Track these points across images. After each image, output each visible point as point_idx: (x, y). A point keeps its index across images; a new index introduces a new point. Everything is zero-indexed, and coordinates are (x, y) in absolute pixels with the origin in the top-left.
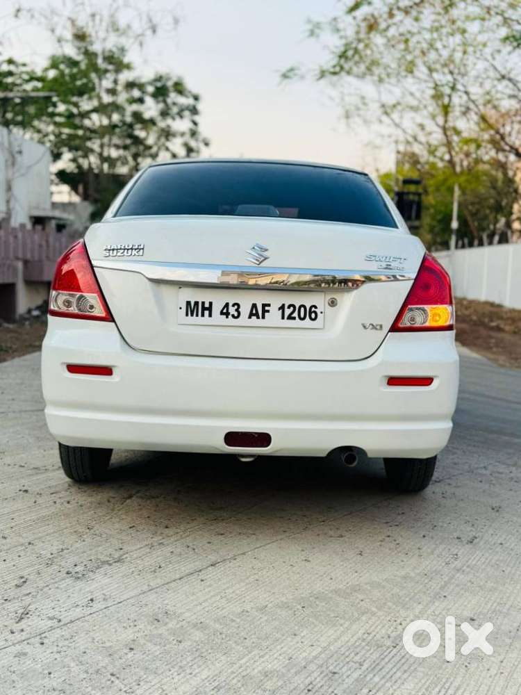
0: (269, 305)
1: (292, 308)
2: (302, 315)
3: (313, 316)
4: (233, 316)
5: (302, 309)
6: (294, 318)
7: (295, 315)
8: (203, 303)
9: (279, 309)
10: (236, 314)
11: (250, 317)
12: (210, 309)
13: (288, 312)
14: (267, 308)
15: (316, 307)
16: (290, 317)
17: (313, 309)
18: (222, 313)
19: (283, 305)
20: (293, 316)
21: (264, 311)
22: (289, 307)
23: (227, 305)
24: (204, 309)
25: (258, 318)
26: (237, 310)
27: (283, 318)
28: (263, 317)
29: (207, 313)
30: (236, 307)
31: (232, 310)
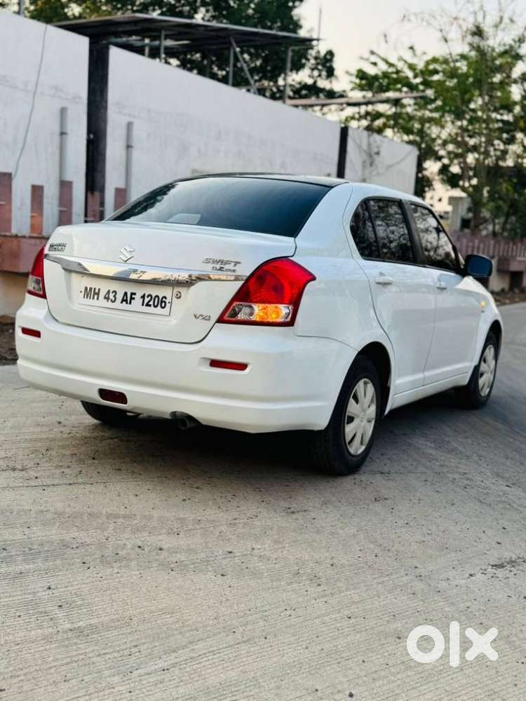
0: (135, 294)
1: (150, 298)
2: (156, 304)
3: (163, 305)
4: (111, 300)
5: (157, 299)
6: (150, 306)
7: (151, 303)
8: (95, 289)
9: (142, 297)
10: (113, 299)
11: (122, 302)
12: (98, 294)
13: (147, 300)
14: (133, 296)
15: (166, 298)
16: (148, 305)
17: (164, 300)
18: (105, 298)
19: (144, 295)
20: (150, 303)
21: (132, 298)
22: (148, 297)
23: (109, 292)
24: (95, 293)
25: (127, 303)
26: (115, 296)
27: (143, 305)
28: (130, 303)
29: (96, 296)
30: (114, 294)
31: (111, 296)
